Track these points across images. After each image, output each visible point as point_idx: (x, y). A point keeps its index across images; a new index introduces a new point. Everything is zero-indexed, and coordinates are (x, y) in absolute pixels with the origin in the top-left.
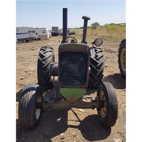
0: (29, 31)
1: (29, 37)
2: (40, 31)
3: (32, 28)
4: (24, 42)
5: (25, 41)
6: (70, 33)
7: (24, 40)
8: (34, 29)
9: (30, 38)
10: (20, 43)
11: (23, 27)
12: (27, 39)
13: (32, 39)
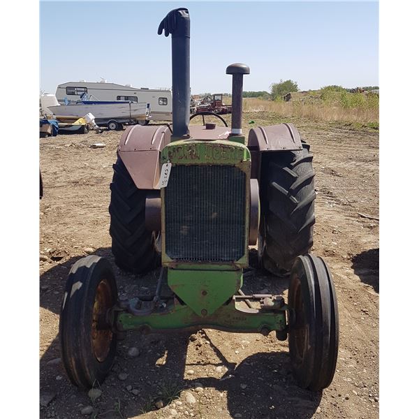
0: (119, 98)
1: (127, 114)
2: (154, 97)
3: (128, 88)
4: (109, 129)
5: (112, 126)
6: (225, 108)
7: (110, 122)
8: (136, 90)
9: (130, 118)
10: (102, 131)
11: (102, 83)
12: (120, 121)
13: (135, 120)
